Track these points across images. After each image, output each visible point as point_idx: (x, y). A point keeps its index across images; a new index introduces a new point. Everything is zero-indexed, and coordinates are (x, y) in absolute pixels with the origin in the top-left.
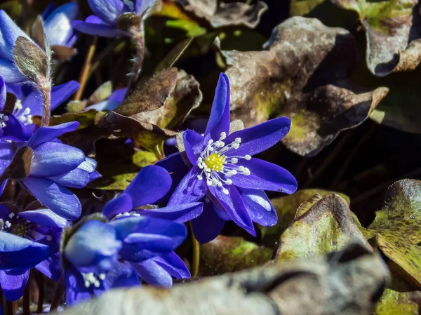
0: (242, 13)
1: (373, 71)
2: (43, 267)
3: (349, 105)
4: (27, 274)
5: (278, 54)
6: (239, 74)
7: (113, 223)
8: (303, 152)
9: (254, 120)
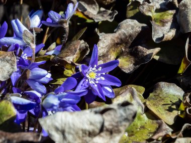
0: (108, 14)
1: (155, 41)
2: (32, 111)
3: (145, 54)
4: (26, 113)
5: (119, 34)
6: (104, 42)
7: (58, 95)
8: (127, 71)
9: (110, 59)
